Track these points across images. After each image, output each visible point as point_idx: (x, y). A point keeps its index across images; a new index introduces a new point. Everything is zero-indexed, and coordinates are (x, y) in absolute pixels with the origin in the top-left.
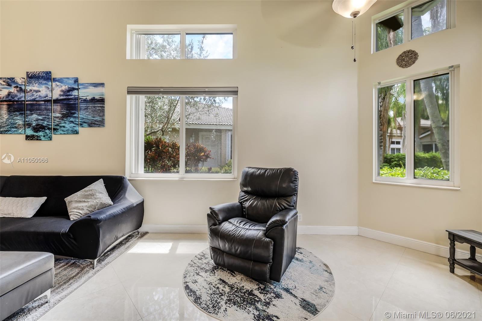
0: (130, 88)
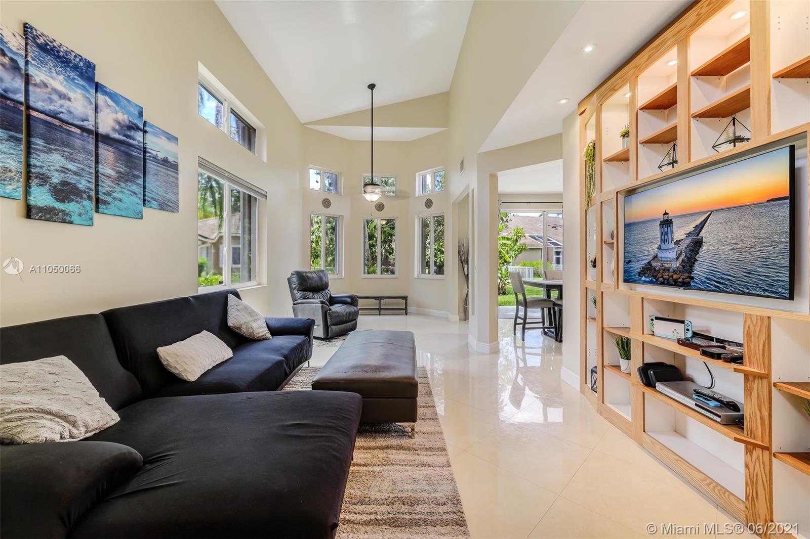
0: (202, 160)
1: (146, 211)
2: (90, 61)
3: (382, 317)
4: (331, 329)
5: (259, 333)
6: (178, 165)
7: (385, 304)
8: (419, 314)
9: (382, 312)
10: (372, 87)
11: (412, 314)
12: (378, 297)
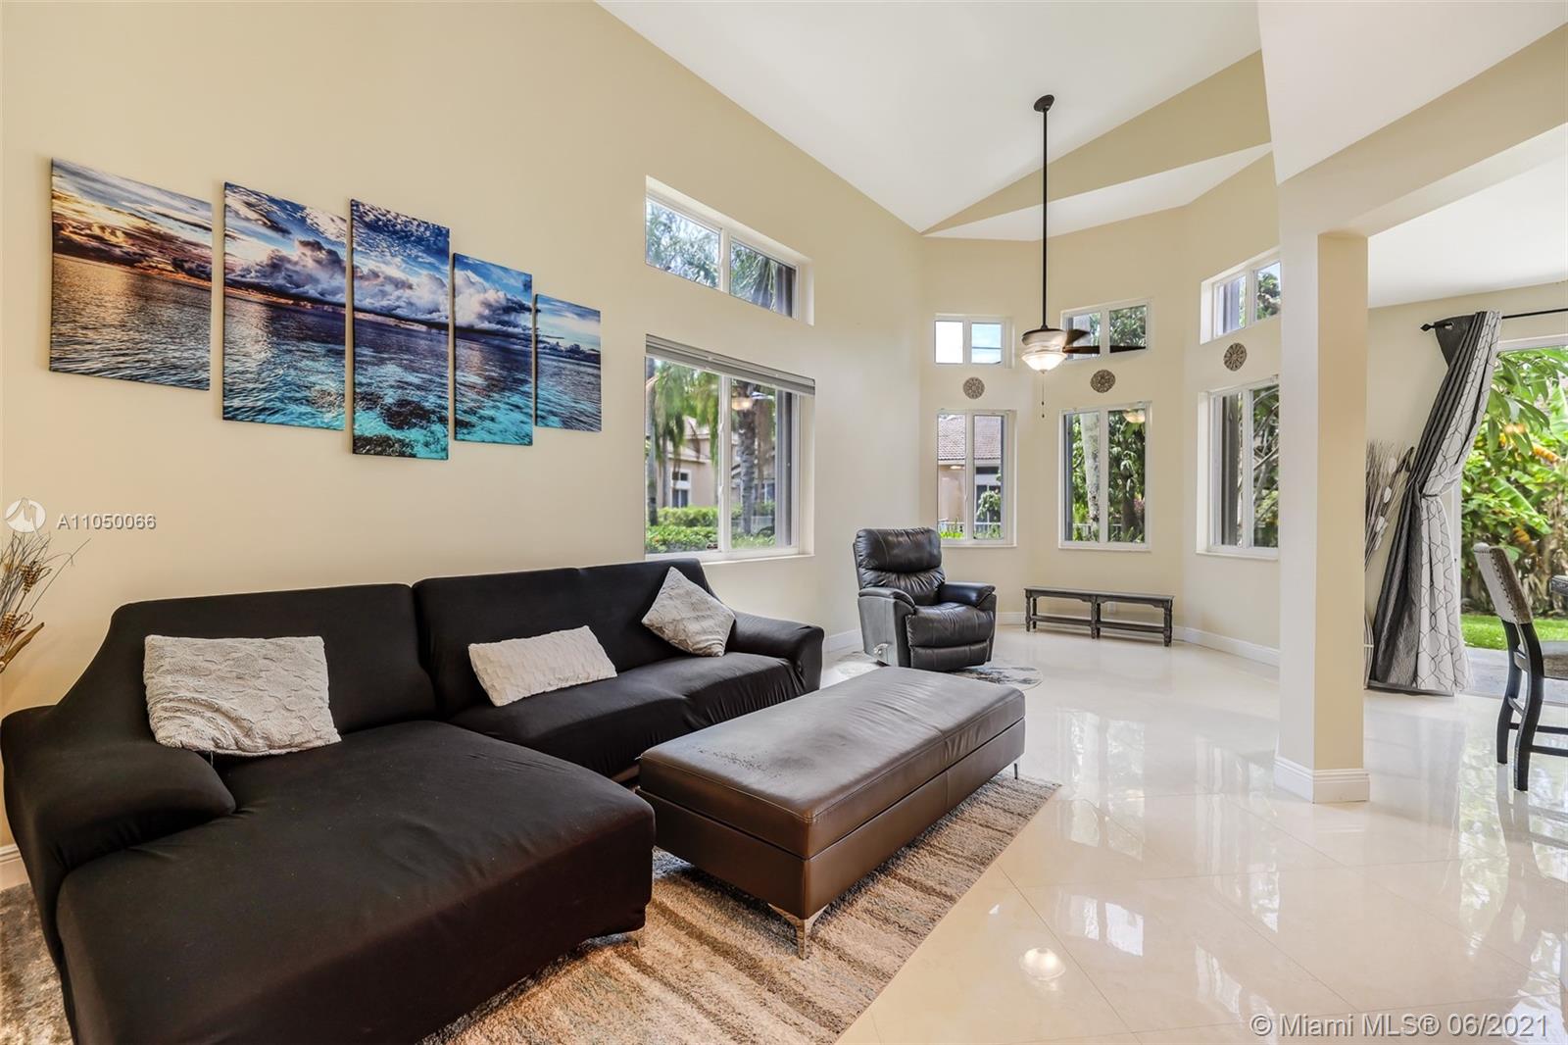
0: (654, 340)
1: (538, 432)
2: (441, 225)
3: (1103, 644)
4: (916, 653)
5: (698, 643)
6: (599, 355)
7: (1116, 614)
8: (1203, 647)
9: (1104, 631)
10: (1044, 104)
11: (1183, 643)
12: (1090, 596)
